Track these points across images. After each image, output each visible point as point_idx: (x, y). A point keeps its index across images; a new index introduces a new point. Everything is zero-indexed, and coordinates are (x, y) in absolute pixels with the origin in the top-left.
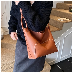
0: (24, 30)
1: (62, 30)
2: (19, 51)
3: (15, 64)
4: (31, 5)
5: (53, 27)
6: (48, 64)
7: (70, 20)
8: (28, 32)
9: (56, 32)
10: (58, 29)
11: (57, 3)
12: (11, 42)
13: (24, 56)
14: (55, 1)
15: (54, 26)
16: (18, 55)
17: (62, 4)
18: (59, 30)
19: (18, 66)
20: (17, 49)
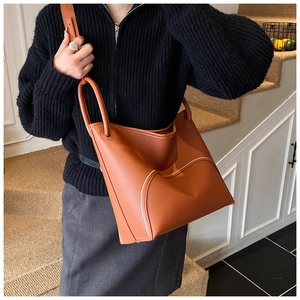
0: (92, 129)
1: (242, 123)
2: (77, 216)
3: (66, 273)
4: (117, 28)
5: (205, 112)
8: (109, 136)
9: (218, 131)
10: (226, 120)
12: (37, 188)
13: (99, 236)
15: (207, 109)
16: (72, 233)
18: (227, 124)
19: (78, 278)
20: (70, 208)
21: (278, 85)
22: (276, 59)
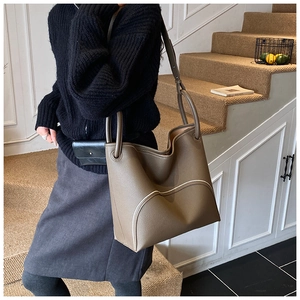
7: (256, 92)
10: (211, 128)
11: (214, 35)
12: (28, 183)
18: (212, 132)
21: (267, 96)
22: (265, 72)
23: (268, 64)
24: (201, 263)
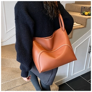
6: (55, 84)
7: (82, 25)
11: (66, 4)
14: (64, 1)
17: (72, 5)
21: (85, 27)
22: (85, 18)
23: (85, 15)
24: (63, 81)
